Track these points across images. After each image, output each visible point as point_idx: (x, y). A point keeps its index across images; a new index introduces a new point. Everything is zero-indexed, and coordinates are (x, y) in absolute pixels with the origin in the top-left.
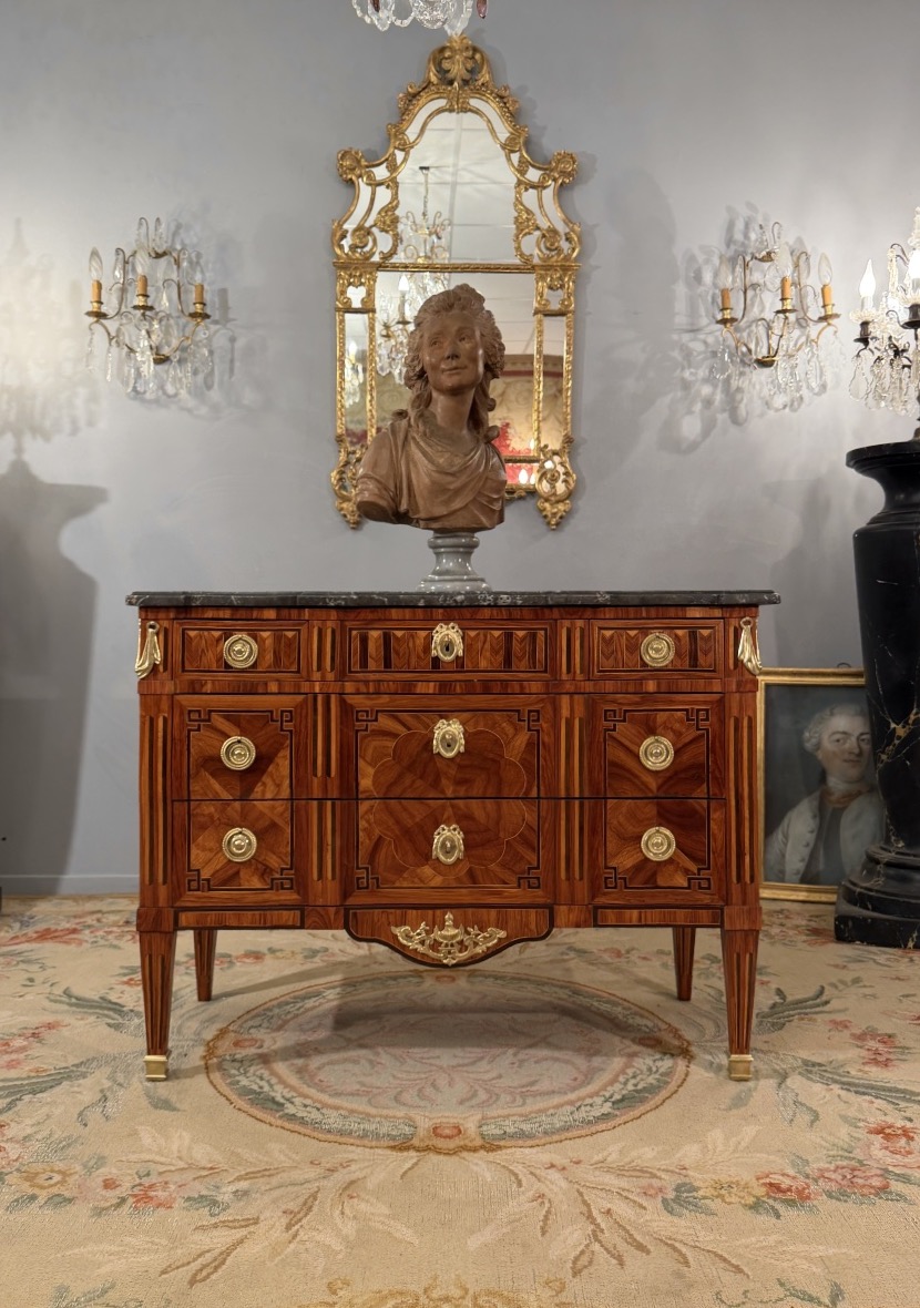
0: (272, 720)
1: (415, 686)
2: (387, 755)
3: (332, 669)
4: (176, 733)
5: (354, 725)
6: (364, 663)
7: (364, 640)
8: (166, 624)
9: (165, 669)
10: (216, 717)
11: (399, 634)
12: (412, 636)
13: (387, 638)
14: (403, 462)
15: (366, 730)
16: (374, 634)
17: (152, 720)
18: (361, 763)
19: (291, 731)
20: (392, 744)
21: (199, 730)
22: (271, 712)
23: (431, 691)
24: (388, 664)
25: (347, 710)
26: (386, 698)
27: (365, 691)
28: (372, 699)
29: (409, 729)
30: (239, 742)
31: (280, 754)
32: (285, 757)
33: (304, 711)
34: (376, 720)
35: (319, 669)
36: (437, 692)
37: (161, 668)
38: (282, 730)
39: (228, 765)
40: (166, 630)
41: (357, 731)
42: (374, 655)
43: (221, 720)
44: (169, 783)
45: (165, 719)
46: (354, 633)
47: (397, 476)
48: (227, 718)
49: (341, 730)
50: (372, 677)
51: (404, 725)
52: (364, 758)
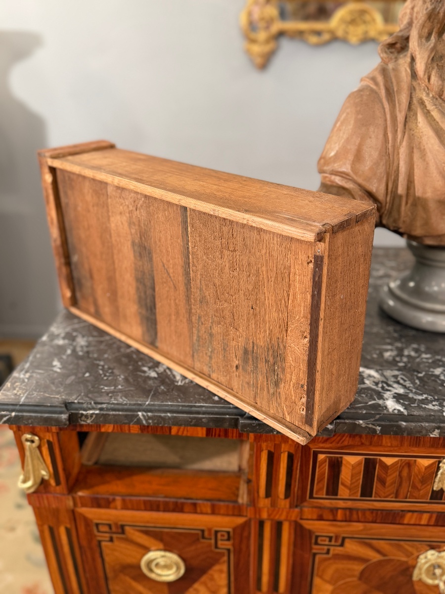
0: (203, 537)
1: (403, 517)
2: (353, 576)
3: (287, 496)
4: (84, 543)
5: (311, 549)
6: (333, 489)
7: (335, 466)
8: (49, 437)
9: (58, 483)
10: (132, 531)
11: (389, 461)
12: (409, 465)
13: (370, 466)
14: (403, 151)
15: (328, 552)
16: (352, 461)
17: (52, 531)
18: (317, 581)
19: (229, 550)
20: (358, 568)
21: (111, 540)
22: (203, 531)
23: (423, 522)
24: (367, 491)
25: (303, 536)
26: (359, 526)
27: (331, 517)
28: (340, 526)
29: (384, 555)
30: (163, 556)
31: (217, 567)
32: (221, 571)
33: (245, 534)
34: (342, 545)
35: (268, 494)
36: (432, 522)
37: (53, 483)
38: (216, 547)
39: (153, 576)
40: (50, 444)
41: (315, 555)
42: (348, 482)
43: (137, 534)
44: (83, 581)
45: (68, 531)
46: (321, 457)
47: (391, 176)
48: (147, 533)
49: (294, 554)
50: (341, 504)
51: (378, 551)
52: (321, 577)
